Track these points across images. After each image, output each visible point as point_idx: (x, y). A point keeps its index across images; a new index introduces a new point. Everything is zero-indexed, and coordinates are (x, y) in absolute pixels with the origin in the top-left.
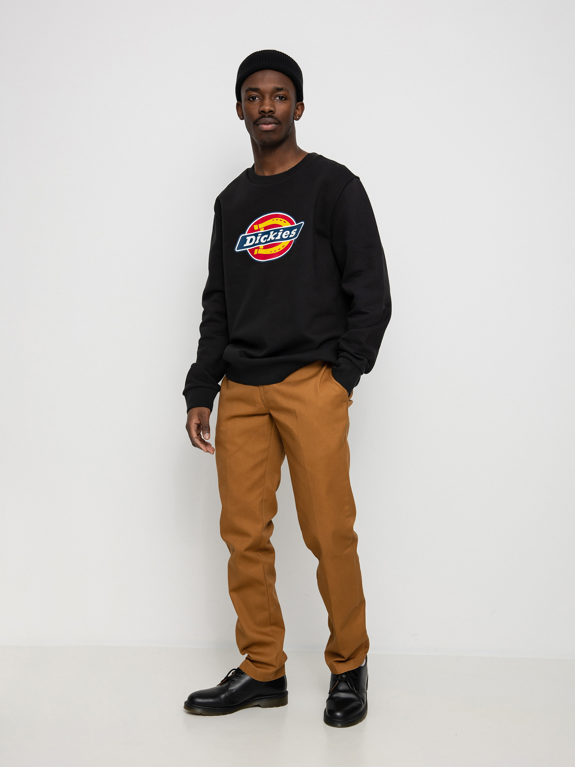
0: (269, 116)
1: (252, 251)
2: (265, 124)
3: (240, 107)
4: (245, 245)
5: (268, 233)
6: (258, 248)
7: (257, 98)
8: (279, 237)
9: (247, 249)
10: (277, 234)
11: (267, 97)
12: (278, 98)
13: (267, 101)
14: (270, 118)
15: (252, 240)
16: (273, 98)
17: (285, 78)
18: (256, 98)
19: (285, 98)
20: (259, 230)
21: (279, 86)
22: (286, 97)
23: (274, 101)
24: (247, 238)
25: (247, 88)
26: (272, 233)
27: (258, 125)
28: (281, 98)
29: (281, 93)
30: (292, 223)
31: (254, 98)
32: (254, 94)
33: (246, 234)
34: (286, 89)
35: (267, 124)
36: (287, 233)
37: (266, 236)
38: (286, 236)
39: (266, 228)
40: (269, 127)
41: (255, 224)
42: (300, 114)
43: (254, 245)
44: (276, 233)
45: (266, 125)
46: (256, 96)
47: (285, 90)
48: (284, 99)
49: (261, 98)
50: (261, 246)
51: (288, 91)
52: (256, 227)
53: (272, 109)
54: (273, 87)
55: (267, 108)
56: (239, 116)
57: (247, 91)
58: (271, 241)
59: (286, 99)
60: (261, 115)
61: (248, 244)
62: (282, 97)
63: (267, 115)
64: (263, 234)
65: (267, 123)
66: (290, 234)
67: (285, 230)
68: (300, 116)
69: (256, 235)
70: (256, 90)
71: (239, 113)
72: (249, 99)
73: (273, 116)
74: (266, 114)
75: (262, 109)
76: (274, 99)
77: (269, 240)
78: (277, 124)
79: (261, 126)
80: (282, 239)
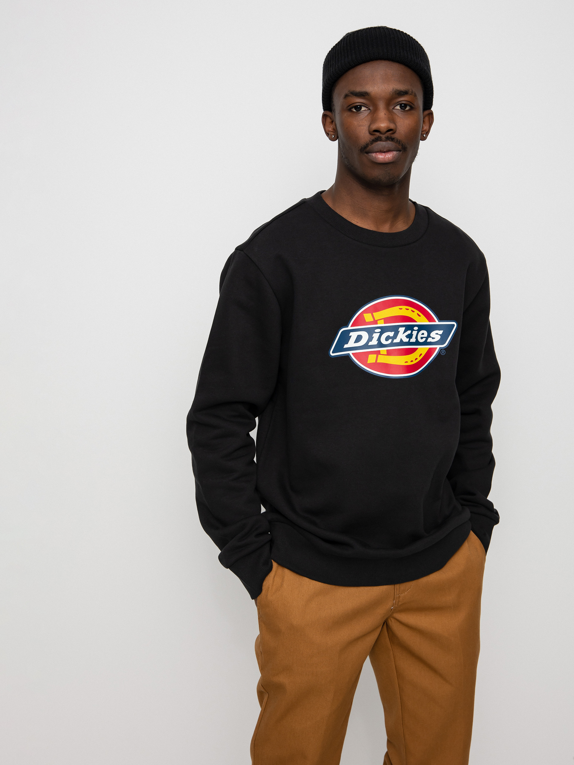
0: (388, 139)
1: (363, 357)
2: (381, 152)
3: (329, 120)
4: (346, 346)
5: (396, 330)
6: (378, 353)
7: (363, 109)
8: (413, 340)
9: (350, 353)
10: (412, 332)
11: (381, 105)
12: (398, 107)
13: (382, 113)
14: (390, 141)
15: (359, 338)
16: (391, 108)
17: (409, 73)
18: (361, 108)
19: (410, 106)
20: (375, 322)
21: (401, 87)
22: (411, 104)
23: (393, 112)
24: (351, 334)
25: (346, 91)
26: (402, 330)
27: (368, 153)
28: (403, 107)
29: (403, 99)
30: (430, 319)
31: (358, 108)
32: (358, 101)
33: (349, 328)
34: (412, 92)
35: (384, 152)
36: (423, 334)
37: (391, 334)
38: (422, 338)
39: (386, 320)
40: (388, 157)
41: (366, 311)
42: (427, 130)
43: (366, 346)
44: (409, 332)
45: (383, 154)
46: (362, 104)
47: (411, 94)
48: (408, 108)
49: (371, 108)
50: (383, 350)
51: (415, 95)
52: (368, 317)
53: (392, 126)
54: (392, 89)
55: (383, 125)
56: (327, 134)
57: (346, 96)
58: (402, 343)
59: (412, 108)
60: (373, 137)
61: (351, 343)
62: (406, 106)
63: (383, 137)
64: (383, 330)
65: (385, 150)
66: (429, 336)
67: (421, 327)
68: (427, 133)
69: (370, 332)
70: (363, 95)
71: (327, 129)
72: (350, 110)
73: (394, 139)
74: (381, 135)
75: (374, 127)
76: (393, 109)
77: (397, 340)
78: (400, 151)
79: (374, 155)
80: (417, 343)
